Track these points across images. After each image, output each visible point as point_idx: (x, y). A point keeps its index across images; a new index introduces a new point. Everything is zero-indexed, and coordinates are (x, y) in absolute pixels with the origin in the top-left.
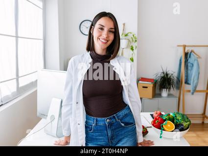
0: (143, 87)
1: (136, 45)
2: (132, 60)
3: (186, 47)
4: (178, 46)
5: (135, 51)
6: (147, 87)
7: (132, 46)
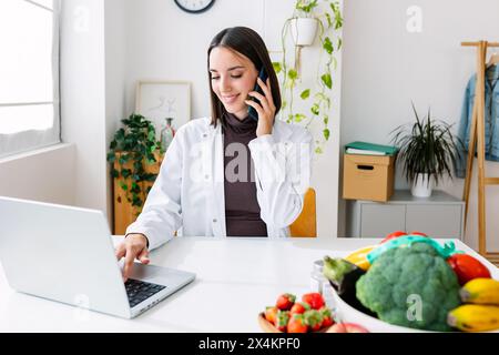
0: (360, 167)
1: (341, 37)
2: (328, 82)
3: (489, 49)
4: (464, 44)
5: (337, 54)
6: (371, 168)
7: (327, 39)
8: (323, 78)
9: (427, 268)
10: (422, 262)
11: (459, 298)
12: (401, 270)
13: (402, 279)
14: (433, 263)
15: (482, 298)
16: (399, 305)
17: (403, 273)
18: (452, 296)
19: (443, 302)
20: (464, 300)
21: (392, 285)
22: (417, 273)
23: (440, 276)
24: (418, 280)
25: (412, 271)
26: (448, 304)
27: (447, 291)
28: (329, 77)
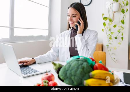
1: (127, 8)
7: (123, 9)
8: (121, 21)
9: (79, 65)
10: (78, 64)
11: (89, 76)
12: (70, 66)
13: (70, 69)
14: (82, 64)
15: (97, 76)
16: (69, 77)
17: (71, 67)
18: (87, 75)
19: (83, 77)
20: (91, 77)
21: (67, 70)
22: (75, 67)
23: (83, 68)
24: (75, 69)
25: (74, 66)
26: (85, 78)
27: (86, 73)
28: (123, 21)
